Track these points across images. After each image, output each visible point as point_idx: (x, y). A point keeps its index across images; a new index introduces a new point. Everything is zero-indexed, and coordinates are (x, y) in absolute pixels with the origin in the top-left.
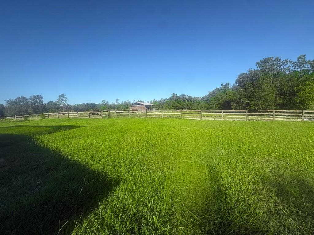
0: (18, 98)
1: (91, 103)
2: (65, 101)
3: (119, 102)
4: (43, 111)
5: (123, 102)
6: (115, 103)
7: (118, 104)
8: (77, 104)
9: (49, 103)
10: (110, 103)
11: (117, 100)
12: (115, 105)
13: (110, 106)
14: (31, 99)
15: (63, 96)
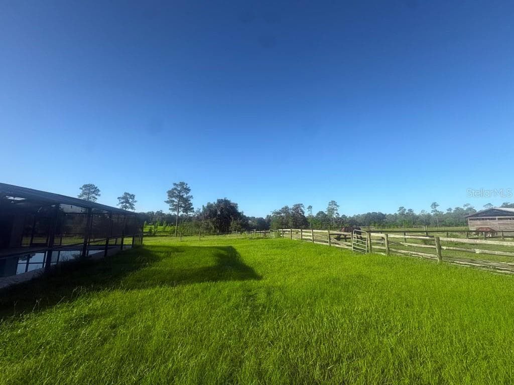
1: (376, 213)
2: (337, 210)
3: (438, 209)
5: (450, 209)
6: (429, 211)
7: (439, 215)
8: (356, 215)
9: (318, 214)
10: (417, 212)
11: (434, 205)
12: (429, 216)
13: (418, 217)
14: (294, 210)
15: (333, 203)
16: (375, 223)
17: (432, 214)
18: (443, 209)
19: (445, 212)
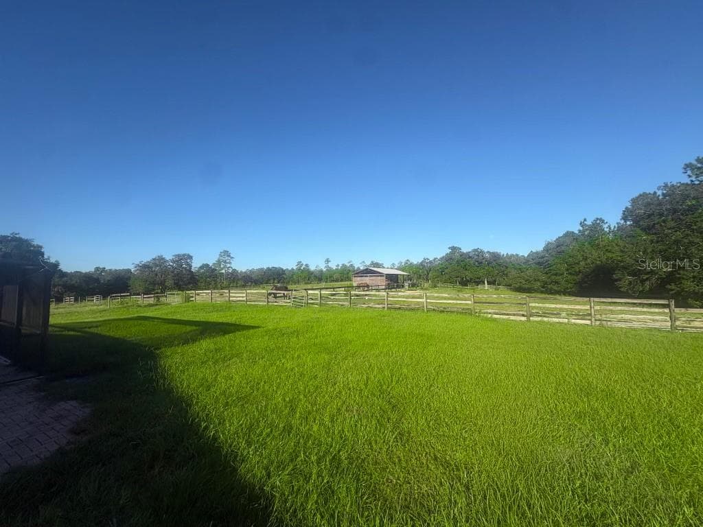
0: (154, 259)
1: (276, 268)
2: (230, 263)
3: (330, 265)
4: (189, 283)
5: (338, 266)
6: (323, 267)
7: (329, 270)
8: (250, 269)
9: (201, 267)
10: (312, 268)
11: (328, 261)
12: (322, 271)
13: (312, 273)
14: (173, 261)
15: (226, 253)
16: (274, 279)
17: (324, 270)
18: (333, 265)
19: (334, 268)
